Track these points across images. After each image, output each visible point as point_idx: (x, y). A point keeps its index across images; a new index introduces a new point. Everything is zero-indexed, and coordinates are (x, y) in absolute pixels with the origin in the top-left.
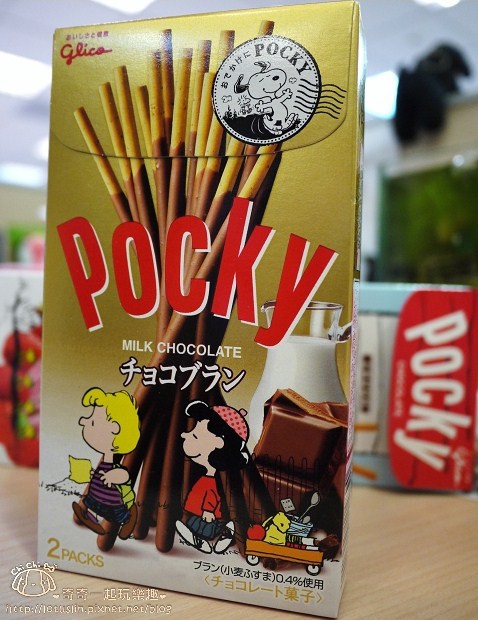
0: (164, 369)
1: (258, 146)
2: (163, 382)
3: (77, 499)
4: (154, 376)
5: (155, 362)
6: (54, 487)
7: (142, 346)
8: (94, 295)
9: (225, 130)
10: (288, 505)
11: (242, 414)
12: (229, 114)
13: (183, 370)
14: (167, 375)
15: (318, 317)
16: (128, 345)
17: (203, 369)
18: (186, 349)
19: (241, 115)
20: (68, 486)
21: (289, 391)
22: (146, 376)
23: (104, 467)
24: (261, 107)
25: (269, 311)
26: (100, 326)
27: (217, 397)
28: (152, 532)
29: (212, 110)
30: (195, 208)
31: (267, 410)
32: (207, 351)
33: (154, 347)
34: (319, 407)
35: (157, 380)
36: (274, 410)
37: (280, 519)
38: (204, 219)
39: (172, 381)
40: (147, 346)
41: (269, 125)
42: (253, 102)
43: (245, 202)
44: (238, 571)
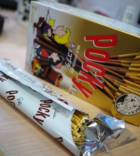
0: (72, 54)
1: (116, 99)
2: (69, 53)
3: (45, 20)
4: (70, 51)
5: (73, 52)
6: (48, 13)
7: (78, 50)
8: (94, 41)
9: (123, 94)
10: (43, 70)
11: (60, 68)
12: (127, 96)
13: (71, 59)
14: (70, 55)
15: (75, 90)
16: (79, 47)
17: (70, 64)
18: (75, 61)
19: (126, 98)
20: (48, 18)
21: (62, 79)
22: (71, 49)
23: (52, 30)
24: (125, 103)
25: (79, 82)
26: (85, 40)
27: (63, 64)
28: (38, 39)
29: (130, 92)
30: (106, 76)
31: (60, 73)
32: (74, 66)
33: (77, 54)
34: (59, 83)
35: (69, 52)
36: (59, 75)
37: (40, 68)
38: (103, 77)
39: (69, 55)
40: (77, 52)
41: (120, 103)
42: (127, 102)
43: (103, 87)
44: (31, 55)
